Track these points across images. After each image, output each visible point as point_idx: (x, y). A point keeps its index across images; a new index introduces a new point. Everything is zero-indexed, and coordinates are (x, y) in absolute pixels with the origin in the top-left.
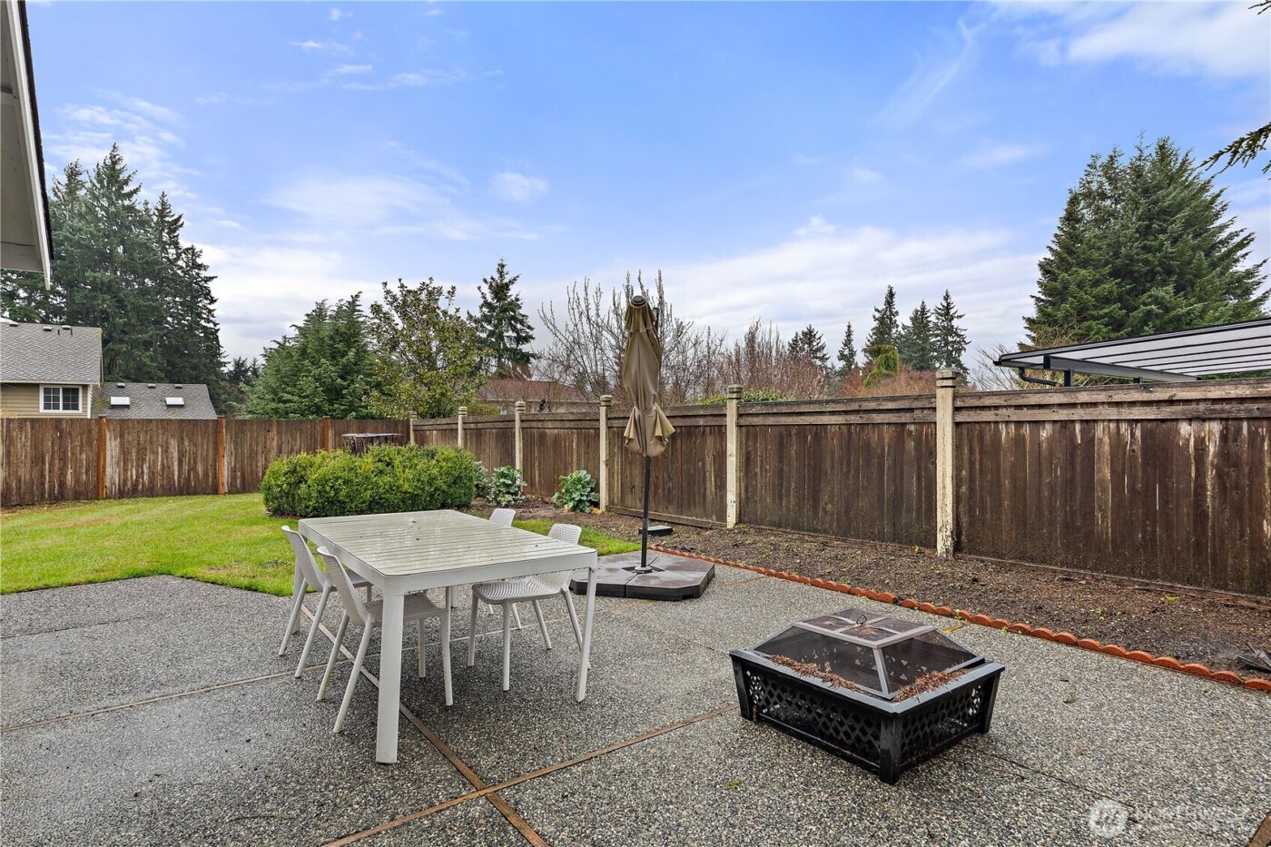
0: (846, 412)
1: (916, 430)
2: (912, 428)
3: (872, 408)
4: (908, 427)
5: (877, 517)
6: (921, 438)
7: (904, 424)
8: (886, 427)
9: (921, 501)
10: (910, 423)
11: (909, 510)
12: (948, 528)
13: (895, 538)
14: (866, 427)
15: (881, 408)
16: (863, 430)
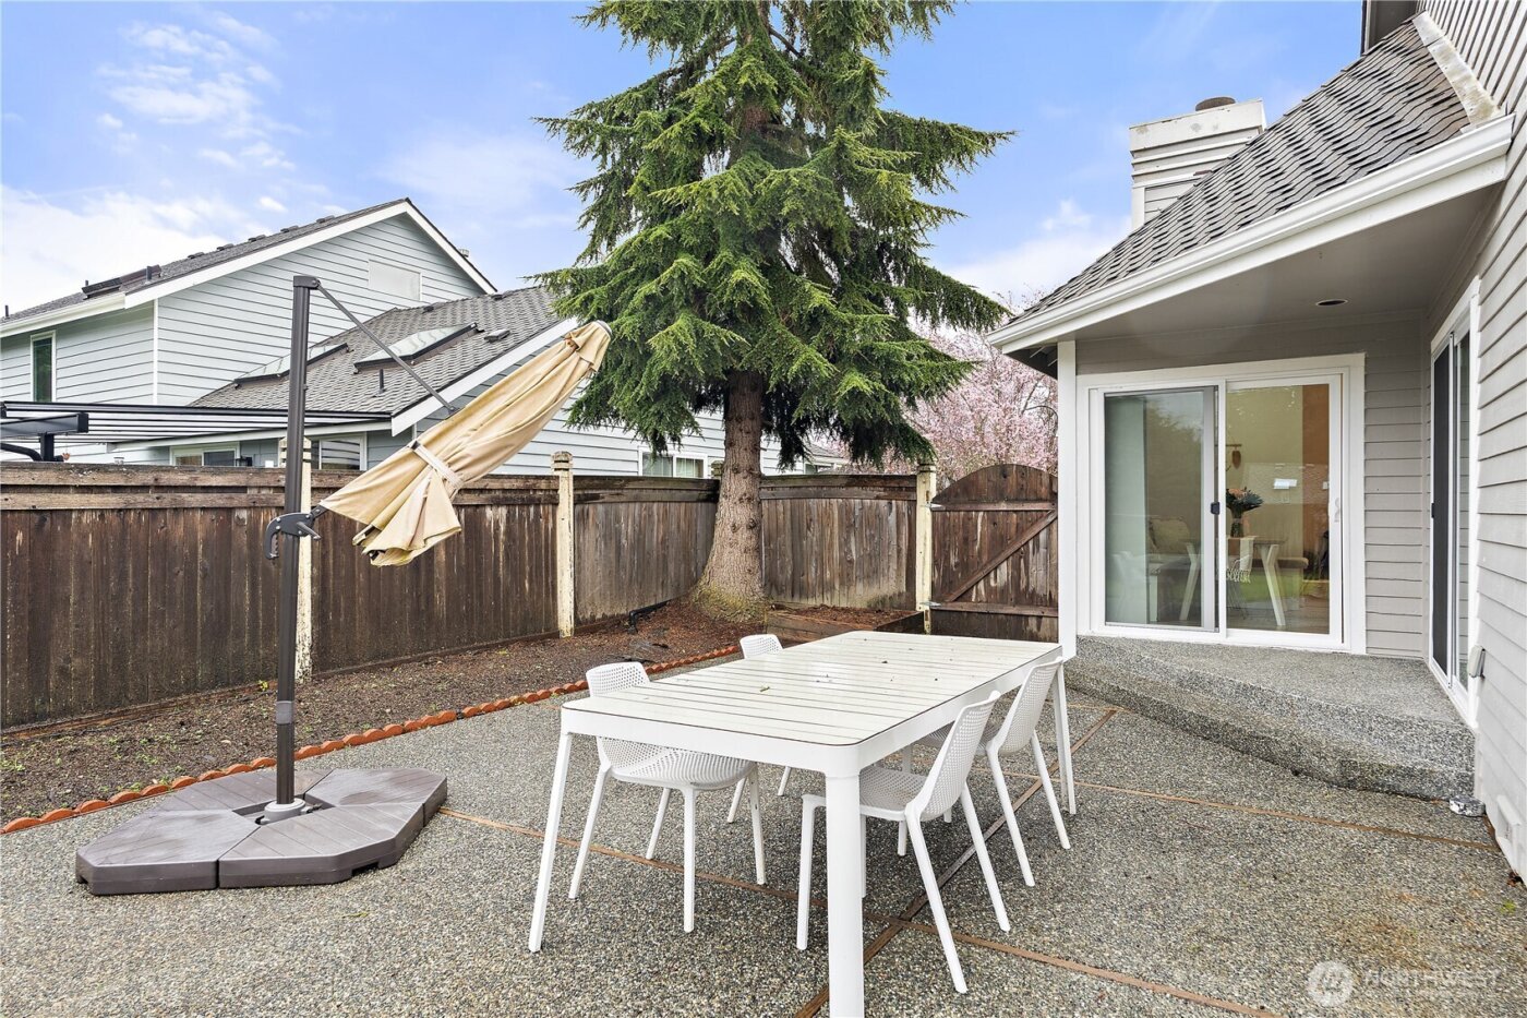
0: (116, 489)
1: (250, 517)
2: (244, 514)
3: (180, 483)
4: (237, 513)
5: (183, 658)
6: (257, 528)
7: (230, 510)
8: (199, 514)
9: (257, 617)
10: (240, 508)
11: (238, 635)
12: (306, 644)
13: (217, 680)
14: (161, 515)
15: (199, 484)
16: (154, 518)
